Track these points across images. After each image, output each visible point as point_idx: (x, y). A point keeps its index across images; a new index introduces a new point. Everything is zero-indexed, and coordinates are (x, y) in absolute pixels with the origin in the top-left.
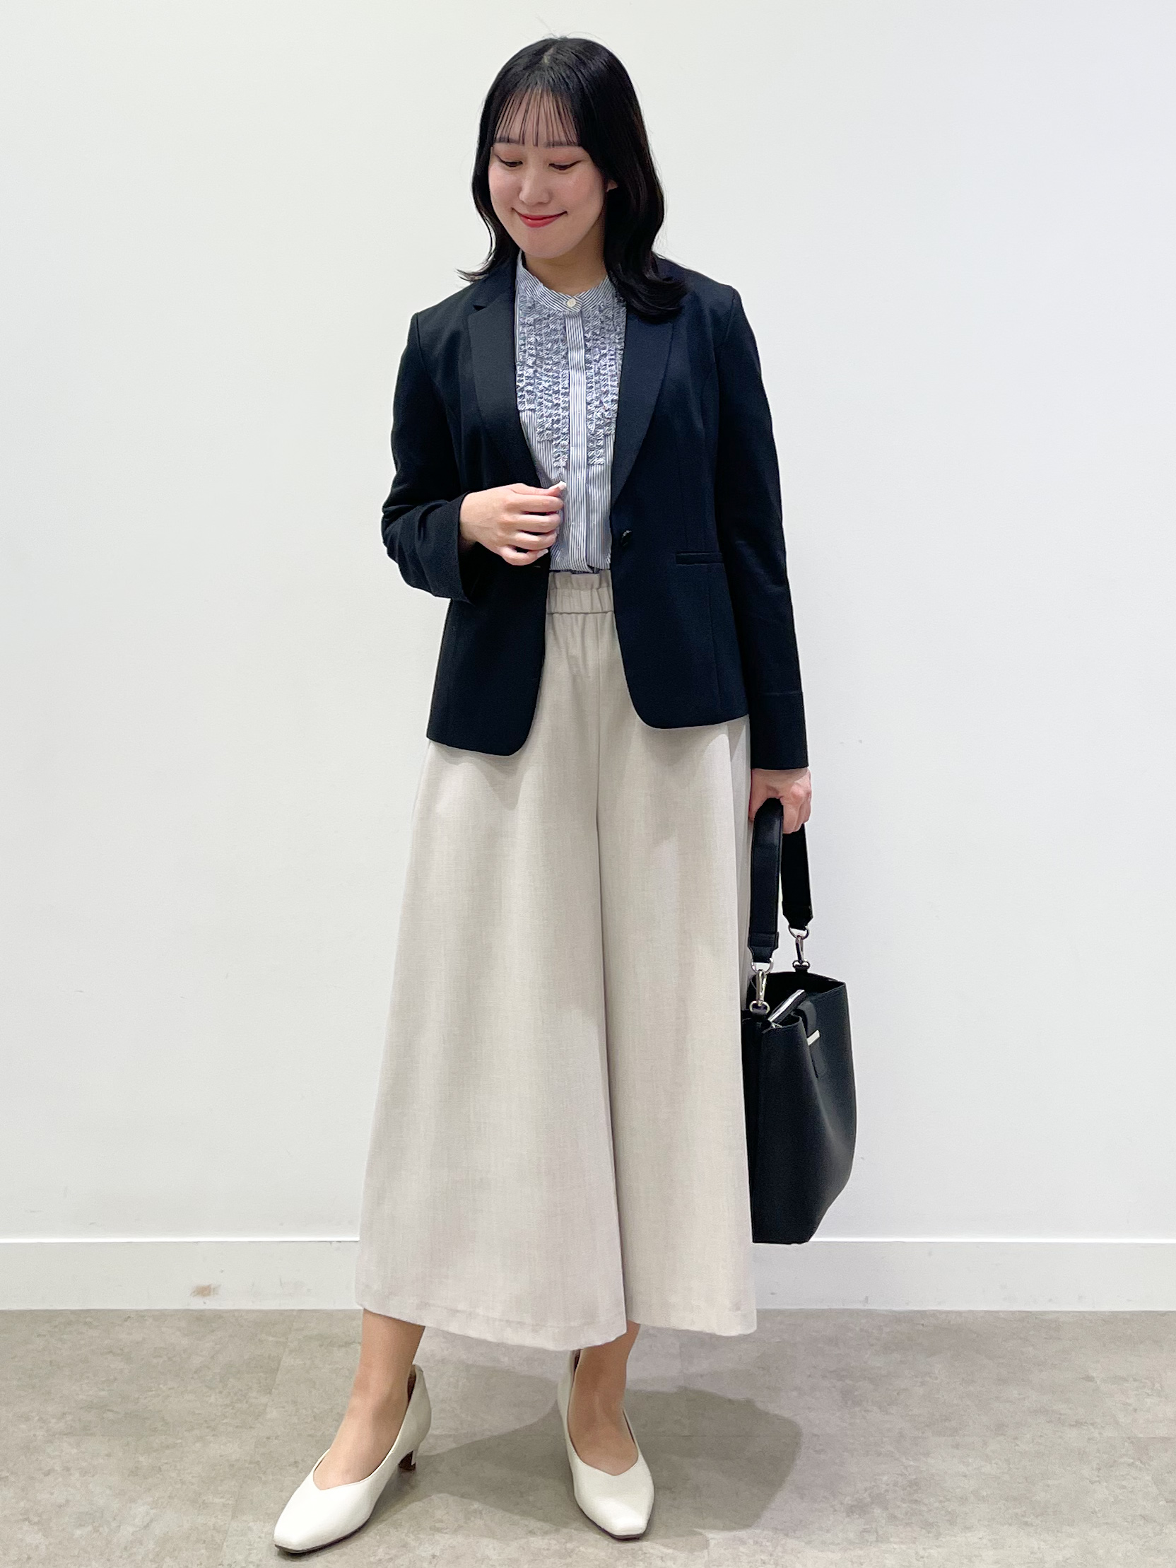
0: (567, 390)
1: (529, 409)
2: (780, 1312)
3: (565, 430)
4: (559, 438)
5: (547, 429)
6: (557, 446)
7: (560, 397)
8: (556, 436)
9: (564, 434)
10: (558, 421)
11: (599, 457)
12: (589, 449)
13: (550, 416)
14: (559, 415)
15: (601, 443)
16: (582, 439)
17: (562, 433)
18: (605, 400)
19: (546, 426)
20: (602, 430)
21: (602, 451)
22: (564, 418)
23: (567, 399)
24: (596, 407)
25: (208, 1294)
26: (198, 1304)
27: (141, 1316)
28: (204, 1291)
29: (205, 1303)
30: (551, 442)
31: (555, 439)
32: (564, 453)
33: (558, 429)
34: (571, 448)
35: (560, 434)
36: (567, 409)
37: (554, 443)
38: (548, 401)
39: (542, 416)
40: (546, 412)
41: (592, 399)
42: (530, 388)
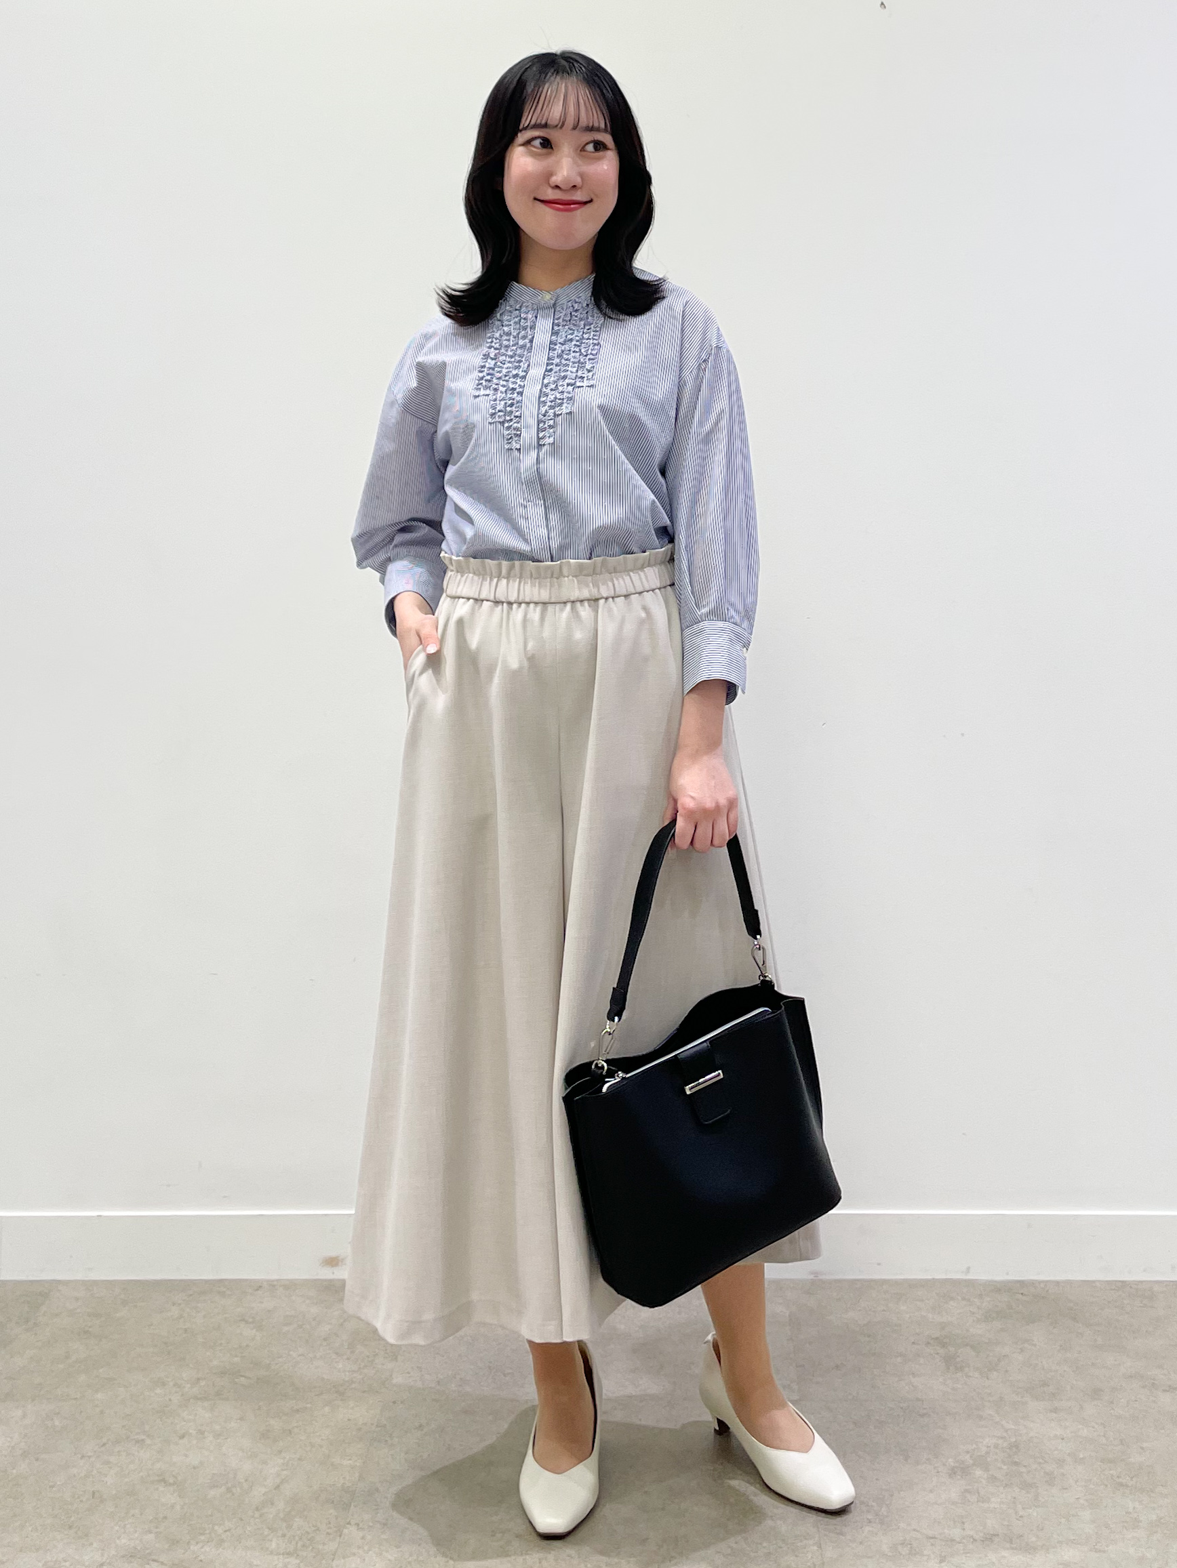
0: (525, 374)
1: (483, 395)
2: (884, 1282)
3: (517, 414)
4: (511, 420)
5: (499, 411)
6: (508, 428)
7: (518, 381)
8: (508, 418)
9: (516, 417)
10: (511, 405)
12: (539, 430)
13: (503, 399)
14: (513, 399)
15: (551, 422)
16: (533, 422)
17: (515, 416)
18: (561, 383)
19: (498, 408)
20: (552, 411)
21: (553, 431)
22: (518, 402)
23: (522, 384)
24: (552, 390)
25: (337, 1265)
26: (327, 1274)
27: (272, 1285)
28: (333, 1262)
29: (333, 1273)
30: (502, 423)
31: (508, 421)
32: (517, 435)
33: (511, 412)
34: (523, 430)
35: (512, 417)
36: (521, 394)
37: (506, 425)
38: (504, 386)
39: (495, 400)
40: (500, 397)
41: (549, 383)
42: (489, 377)
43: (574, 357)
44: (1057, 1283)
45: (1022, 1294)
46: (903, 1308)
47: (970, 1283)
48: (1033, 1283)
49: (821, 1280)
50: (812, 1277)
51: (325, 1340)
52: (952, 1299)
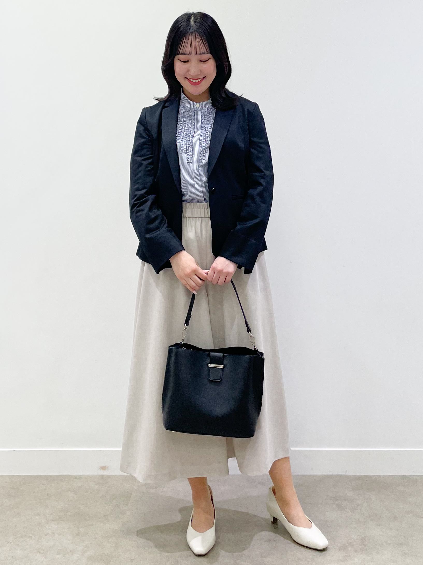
0: (193, 136)
2: (314, 476)
3: (191, 150)
4: (189, 152)
5: (184, 149)
6: (188, 155)
7: (190, 138)
8: (187, 152)
9: (191, 151)
10: (189, 147)
11: (203, 160)
12: (200, 157)
13: (185, 144)
14: (189, 145)
15: (204, 154)
16: (197, 153)
17: (190, 151)
19: (184, 148)
20: (204, 150)
21: (205, 157)
22: (191, 146)
24: (203, 142)
25: (105, 469)
26: (101, 473)
27: (80, 477)
28: (103, 468)
29: (104, 473)
30: (186, 153)
31: (188, 153)
32: (191, 158)
33: (189, 149)
34: (193, 156)
35: (189, 151)
36: (192, 142)
37: (187, 154)
38: (185, 139)
39: (183, 145)
40: (184, 143)
41: (202, 139)
42: (180, 136)
44: (380, 476)
47: (347, 477)
48: (371, 477)
52: (340, 482)
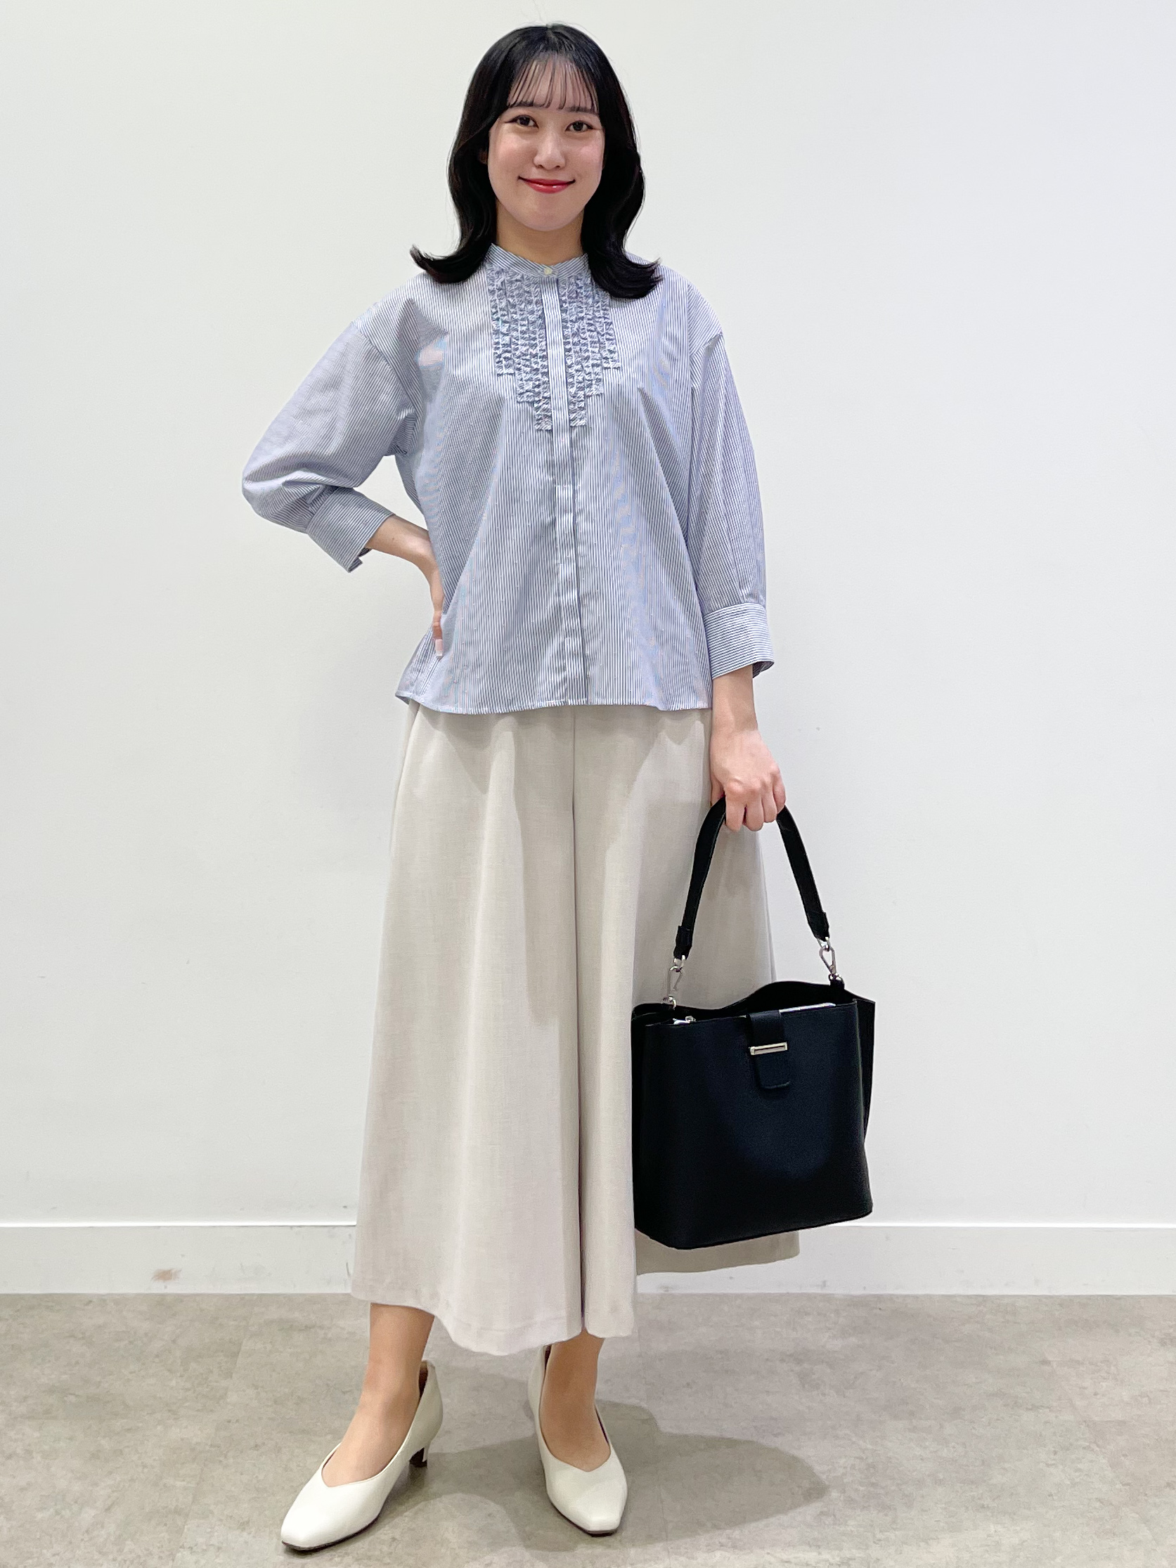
0: (545, 353)
1: (507, 374)
2: (739, 1296)
3: (546, 395)
4: (540, 401)
5: (527, 391)
6: (537, 409)
8: (537, 399)
9: (546, 398)
10: (539, 386)
12: (570, 412)
13: (530, 379)
14: (539, 380)
15: (582, 404)
16: (562, 403)
17: (543, 397)
18: (586, 364)
19: (525, 388)
20: (582, 393)
22: (544, 383)
23: (545, 363)
24: (577, 371)
25: (169, 1279)
26: (159, 1288)
27: (103, 1300)
28: (165, 1275)
29: (166, 1287)
30: (532, 403)
31: (537, 402)
32: (546, 416)
33: (539, 393)
34: (553, 411)
35: (541, 398)
36: (546, 374)
37: (536, 405)
38: (527, 366)
39: (521, 380)
40: (525, 377)
41: (572, 364)
42: (508, 355)
43: (591, 337)
44: (916, 1297)
45: (880, 1309)
46: (757, 1323)
47: (828, 1298)
48: (891, 1298)
49: (671, 1294)
50: (662, 1291)
51: (157, 1356)
52: (807, 1314)
